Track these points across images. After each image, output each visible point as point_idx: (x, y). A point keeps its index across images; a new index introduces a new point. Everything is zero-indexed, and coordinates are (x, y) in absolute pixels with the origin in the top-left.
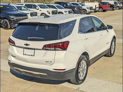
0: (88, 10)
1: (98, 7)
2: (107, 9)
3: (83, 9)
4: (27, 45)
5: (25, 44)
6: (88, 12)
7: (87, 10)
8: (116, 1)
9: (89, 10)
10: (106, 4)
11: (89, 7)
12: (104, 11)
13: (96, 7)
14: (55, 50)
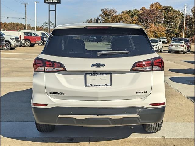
0: (13, 43)
1: (24, 38)
2: (37, 42)
3: (6, 41)
4: (98, 65)
5: (93, 65)
6: (13, 45)
7: (11, 41)
8: (44, 32)
9: (15, 43)
10: (31, 35)
11: (15, 37)
12: (32, 45)
13: (21, 38)
14: (152, 70)
